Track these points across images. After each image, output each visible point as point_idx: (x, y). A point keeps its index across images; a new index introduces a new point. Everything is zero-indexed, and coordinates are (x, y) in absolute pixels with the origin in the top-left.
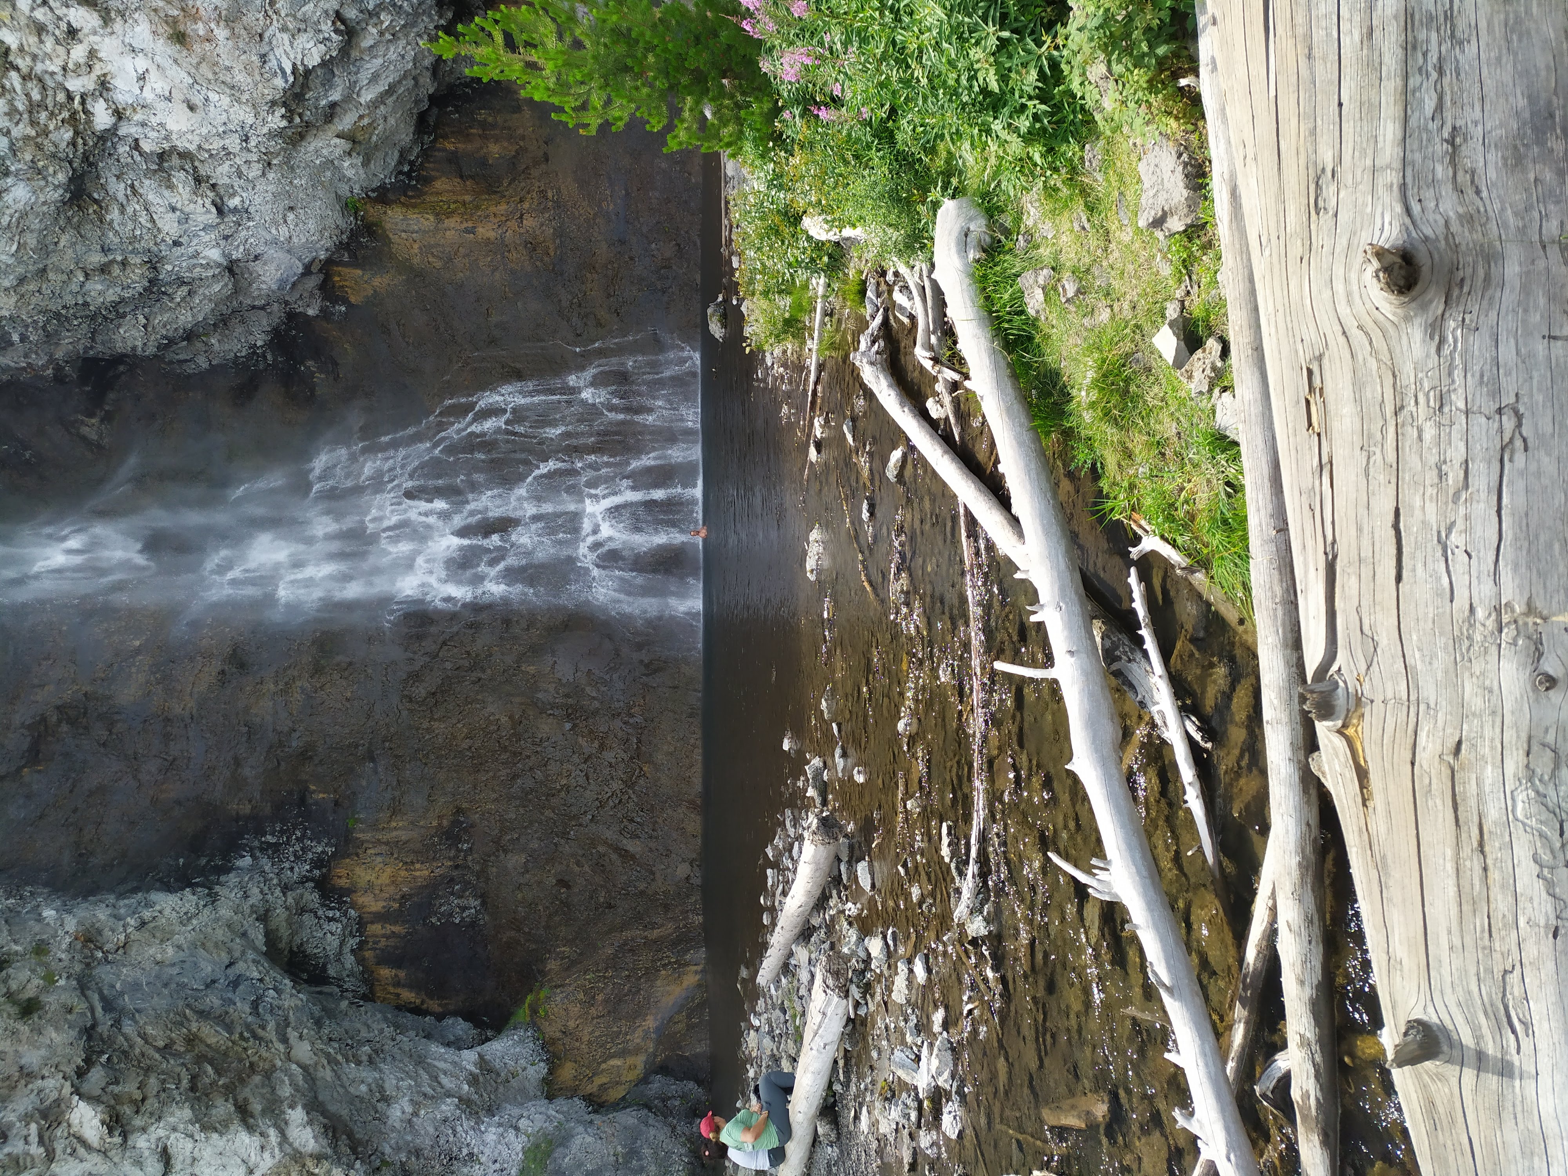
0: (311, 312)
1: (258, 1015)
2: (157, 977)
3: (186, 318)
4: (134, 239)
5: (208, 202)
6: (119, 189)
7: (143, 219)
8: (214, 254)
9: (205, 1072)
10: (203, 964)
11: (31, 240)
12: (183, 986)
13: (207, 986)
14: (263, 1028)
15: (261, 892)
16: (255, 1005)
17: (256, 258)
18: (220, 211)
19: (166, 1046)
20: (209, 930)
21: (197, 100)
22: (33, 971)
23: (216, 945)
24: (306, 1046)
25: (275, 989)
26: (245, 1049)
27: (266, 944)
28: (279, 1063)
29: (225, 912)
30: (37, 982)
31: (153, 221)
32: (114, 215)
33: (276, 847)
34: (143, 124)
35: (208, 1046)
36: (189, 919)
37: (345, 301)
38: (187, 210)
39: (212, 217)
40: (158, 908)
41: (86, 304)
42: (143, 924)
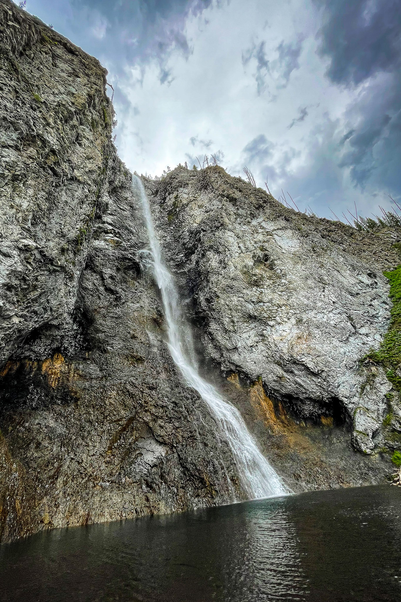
0: (222, 368)
1: (32, 312)
2: (57, 288)
3: (219, 338)
4: (240, 328)
5: (253, 344)
6: (253, 325)
7: (245, 330)
8: (239, 345)
9: (25, 285)
10: (55, 302)
11: (239, 307)
12: (51, 293)
13: (48, 300)
14: (28, 312)
15: (66, 328)
16: (35, 313)
17: (239, 354)
18: (251, 346)
19: (37, 279)
20: (63, 308)
21: (284, 341)
22: (71, 259)
23: (58, 308)
24: (17, 322)
25: (37, 321)
26: (24, 303)
27: (51, 324)
28: (16, 310)
29: (65, 315)
30: (68, 258)
31: (245, 332)
32: (246, 325)
33: (75, 337)
34: (271, 331)
35: (30, 292)
36: (67, 304)
37: (227, 377)
38: (250, 339)
39: (249, 345)
40: (72, 298)
41: (223, 317)
42: (70, 292)
